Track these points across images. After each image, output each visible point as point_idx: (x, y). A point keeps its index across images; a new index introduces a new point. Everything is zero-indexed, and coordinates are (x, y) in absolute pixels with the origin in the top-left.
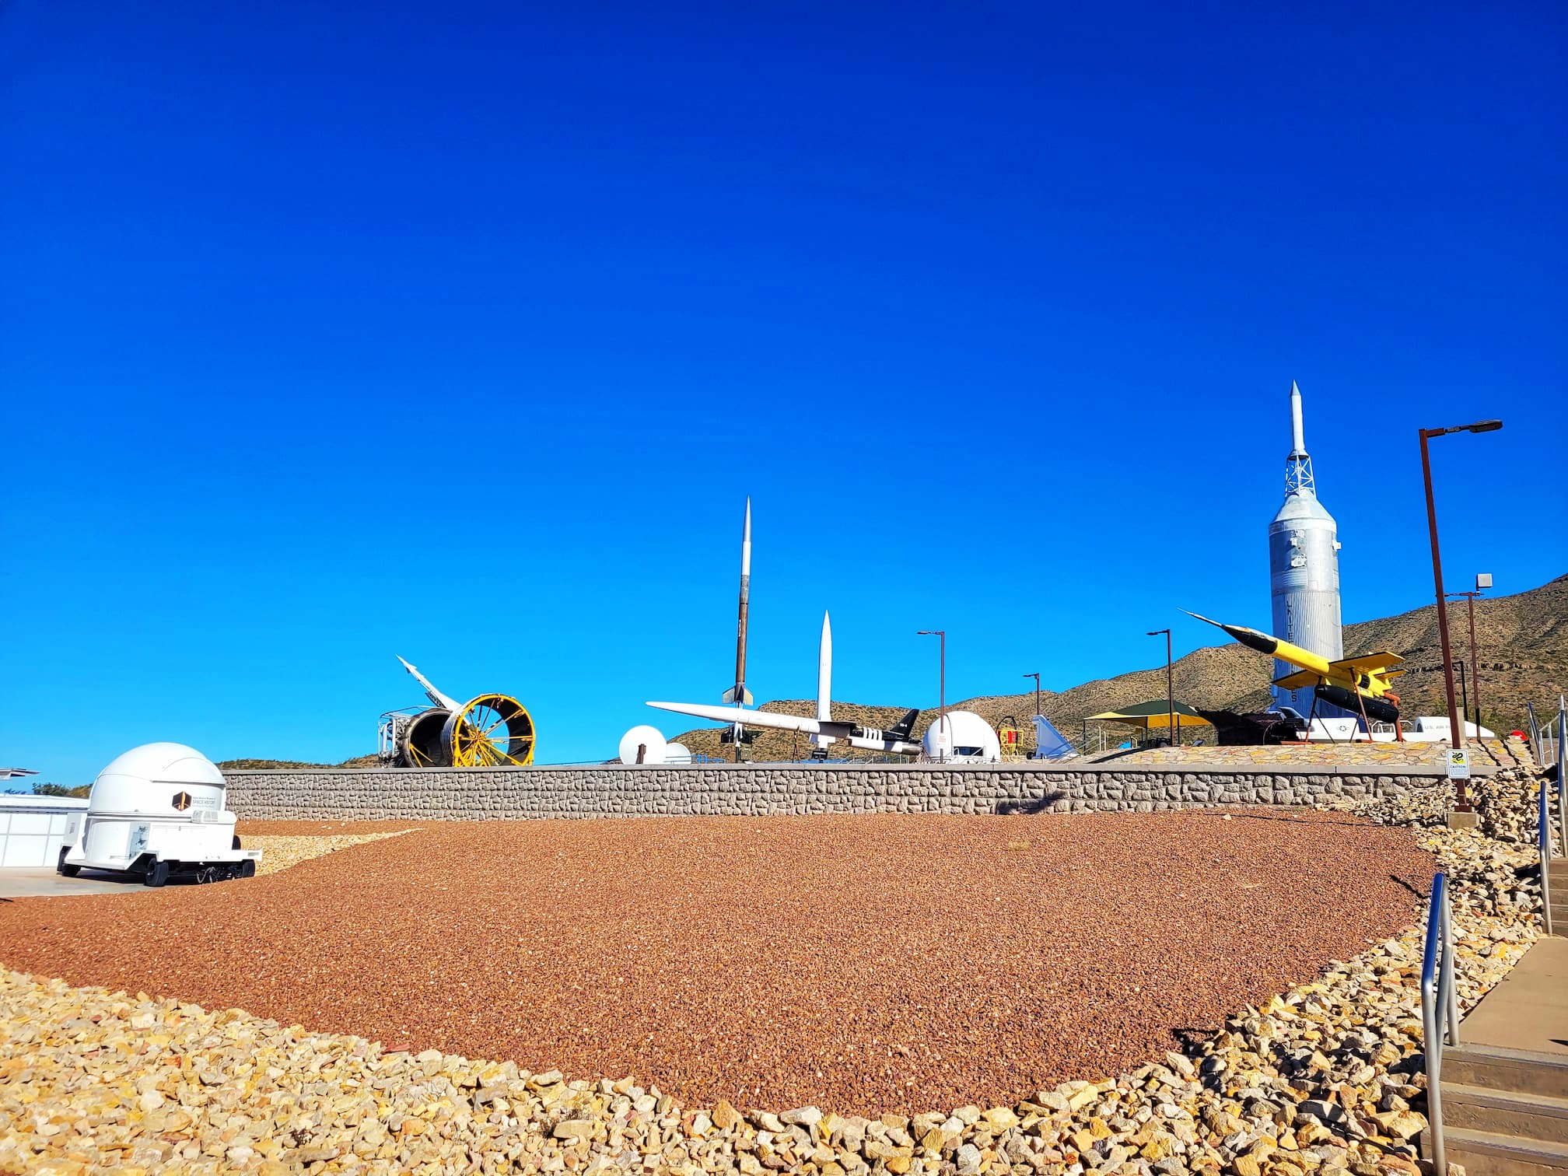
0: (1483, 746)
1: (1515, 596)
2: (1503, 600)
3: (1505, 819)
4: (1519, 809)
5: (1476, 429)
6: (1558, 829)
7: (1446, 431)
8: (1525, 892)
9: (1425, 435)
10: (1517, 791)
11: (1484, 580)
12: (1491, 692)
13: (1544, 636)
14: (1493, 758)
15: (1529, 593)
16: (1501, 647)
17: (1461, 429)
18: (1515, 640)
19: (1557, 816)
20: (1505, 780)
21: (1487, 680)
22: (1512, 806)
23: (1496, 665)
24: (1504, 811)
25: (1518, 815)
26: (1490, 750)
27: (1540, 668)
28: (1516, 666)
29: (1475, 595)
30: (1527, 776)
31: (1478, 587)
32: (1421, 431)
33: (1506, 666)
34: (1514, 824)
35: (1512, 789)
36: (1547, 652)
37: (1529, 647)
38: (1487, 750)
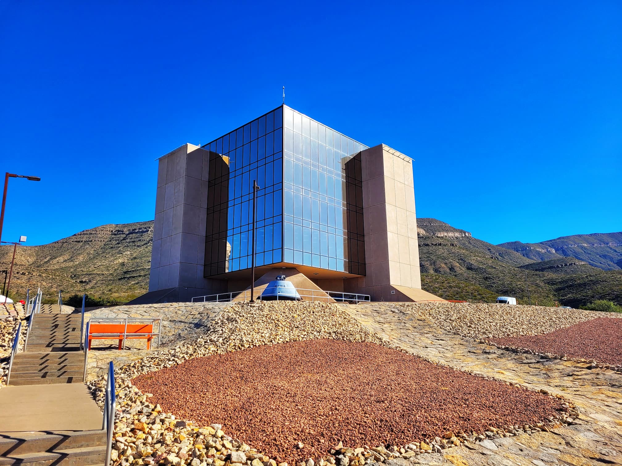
0: (5, 306)
1: (37, 246)
2: (32, 247)
3: (4, 338)
4: (11, 333)
5: (30, 178)
6: (25, 341)
7: (18, 176)
8: (2, 368)
9: (8, 175)
10: (12, 326)
11: (23, 239)
12: (18, 283)
13: (44, 263)
14: (8, 311)
15: (43, 246)
16: (27, 266)
17: (24, 177)
18: (33, 263)
19: (25, 335)
20: (8, 321)
21: (18, 279)
22: (8, 332)
23: (23, 273)
24: (4, 334)
25: (10, 335)
26: (7, 308)
27: (40, 275)
28: (31, 274)
29: (18, 244)
30: (18, 320)
31: (20, 241)
32: (7, 173)
33: (27, 273)
34: (7, 340)
35: (10, 325)
36: (44, 269)
37: (38, 267)
38: (6, 308)
